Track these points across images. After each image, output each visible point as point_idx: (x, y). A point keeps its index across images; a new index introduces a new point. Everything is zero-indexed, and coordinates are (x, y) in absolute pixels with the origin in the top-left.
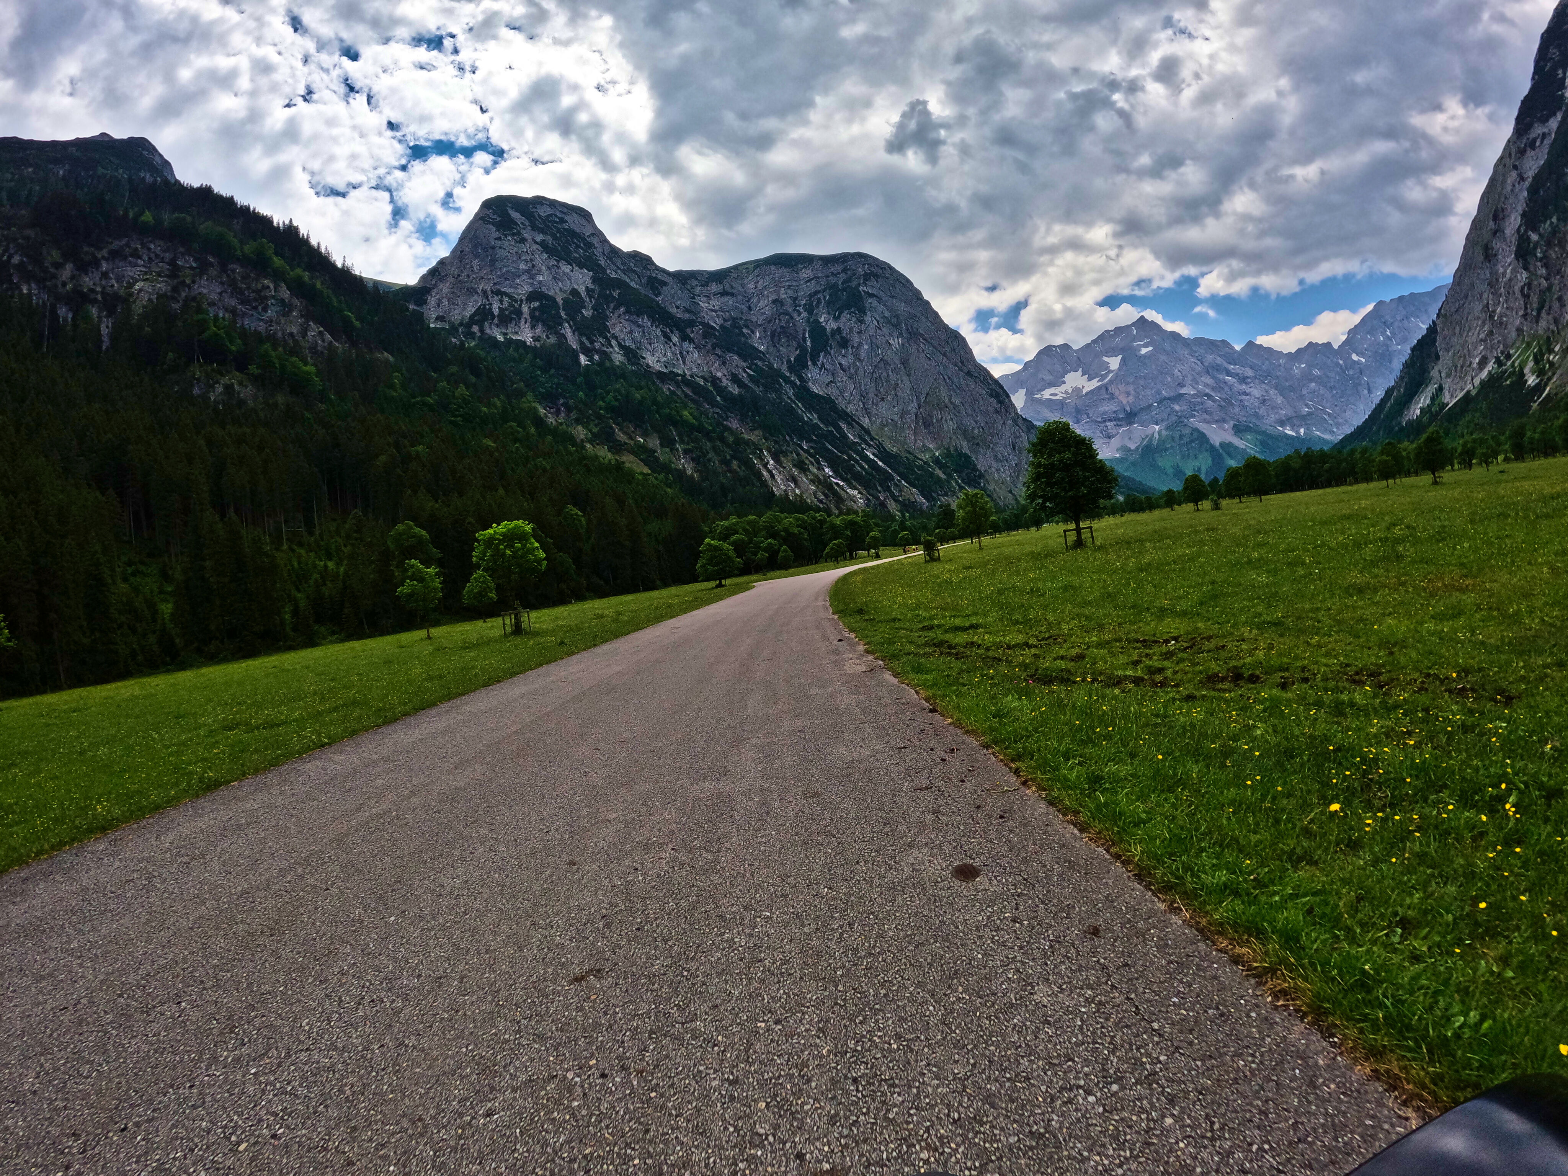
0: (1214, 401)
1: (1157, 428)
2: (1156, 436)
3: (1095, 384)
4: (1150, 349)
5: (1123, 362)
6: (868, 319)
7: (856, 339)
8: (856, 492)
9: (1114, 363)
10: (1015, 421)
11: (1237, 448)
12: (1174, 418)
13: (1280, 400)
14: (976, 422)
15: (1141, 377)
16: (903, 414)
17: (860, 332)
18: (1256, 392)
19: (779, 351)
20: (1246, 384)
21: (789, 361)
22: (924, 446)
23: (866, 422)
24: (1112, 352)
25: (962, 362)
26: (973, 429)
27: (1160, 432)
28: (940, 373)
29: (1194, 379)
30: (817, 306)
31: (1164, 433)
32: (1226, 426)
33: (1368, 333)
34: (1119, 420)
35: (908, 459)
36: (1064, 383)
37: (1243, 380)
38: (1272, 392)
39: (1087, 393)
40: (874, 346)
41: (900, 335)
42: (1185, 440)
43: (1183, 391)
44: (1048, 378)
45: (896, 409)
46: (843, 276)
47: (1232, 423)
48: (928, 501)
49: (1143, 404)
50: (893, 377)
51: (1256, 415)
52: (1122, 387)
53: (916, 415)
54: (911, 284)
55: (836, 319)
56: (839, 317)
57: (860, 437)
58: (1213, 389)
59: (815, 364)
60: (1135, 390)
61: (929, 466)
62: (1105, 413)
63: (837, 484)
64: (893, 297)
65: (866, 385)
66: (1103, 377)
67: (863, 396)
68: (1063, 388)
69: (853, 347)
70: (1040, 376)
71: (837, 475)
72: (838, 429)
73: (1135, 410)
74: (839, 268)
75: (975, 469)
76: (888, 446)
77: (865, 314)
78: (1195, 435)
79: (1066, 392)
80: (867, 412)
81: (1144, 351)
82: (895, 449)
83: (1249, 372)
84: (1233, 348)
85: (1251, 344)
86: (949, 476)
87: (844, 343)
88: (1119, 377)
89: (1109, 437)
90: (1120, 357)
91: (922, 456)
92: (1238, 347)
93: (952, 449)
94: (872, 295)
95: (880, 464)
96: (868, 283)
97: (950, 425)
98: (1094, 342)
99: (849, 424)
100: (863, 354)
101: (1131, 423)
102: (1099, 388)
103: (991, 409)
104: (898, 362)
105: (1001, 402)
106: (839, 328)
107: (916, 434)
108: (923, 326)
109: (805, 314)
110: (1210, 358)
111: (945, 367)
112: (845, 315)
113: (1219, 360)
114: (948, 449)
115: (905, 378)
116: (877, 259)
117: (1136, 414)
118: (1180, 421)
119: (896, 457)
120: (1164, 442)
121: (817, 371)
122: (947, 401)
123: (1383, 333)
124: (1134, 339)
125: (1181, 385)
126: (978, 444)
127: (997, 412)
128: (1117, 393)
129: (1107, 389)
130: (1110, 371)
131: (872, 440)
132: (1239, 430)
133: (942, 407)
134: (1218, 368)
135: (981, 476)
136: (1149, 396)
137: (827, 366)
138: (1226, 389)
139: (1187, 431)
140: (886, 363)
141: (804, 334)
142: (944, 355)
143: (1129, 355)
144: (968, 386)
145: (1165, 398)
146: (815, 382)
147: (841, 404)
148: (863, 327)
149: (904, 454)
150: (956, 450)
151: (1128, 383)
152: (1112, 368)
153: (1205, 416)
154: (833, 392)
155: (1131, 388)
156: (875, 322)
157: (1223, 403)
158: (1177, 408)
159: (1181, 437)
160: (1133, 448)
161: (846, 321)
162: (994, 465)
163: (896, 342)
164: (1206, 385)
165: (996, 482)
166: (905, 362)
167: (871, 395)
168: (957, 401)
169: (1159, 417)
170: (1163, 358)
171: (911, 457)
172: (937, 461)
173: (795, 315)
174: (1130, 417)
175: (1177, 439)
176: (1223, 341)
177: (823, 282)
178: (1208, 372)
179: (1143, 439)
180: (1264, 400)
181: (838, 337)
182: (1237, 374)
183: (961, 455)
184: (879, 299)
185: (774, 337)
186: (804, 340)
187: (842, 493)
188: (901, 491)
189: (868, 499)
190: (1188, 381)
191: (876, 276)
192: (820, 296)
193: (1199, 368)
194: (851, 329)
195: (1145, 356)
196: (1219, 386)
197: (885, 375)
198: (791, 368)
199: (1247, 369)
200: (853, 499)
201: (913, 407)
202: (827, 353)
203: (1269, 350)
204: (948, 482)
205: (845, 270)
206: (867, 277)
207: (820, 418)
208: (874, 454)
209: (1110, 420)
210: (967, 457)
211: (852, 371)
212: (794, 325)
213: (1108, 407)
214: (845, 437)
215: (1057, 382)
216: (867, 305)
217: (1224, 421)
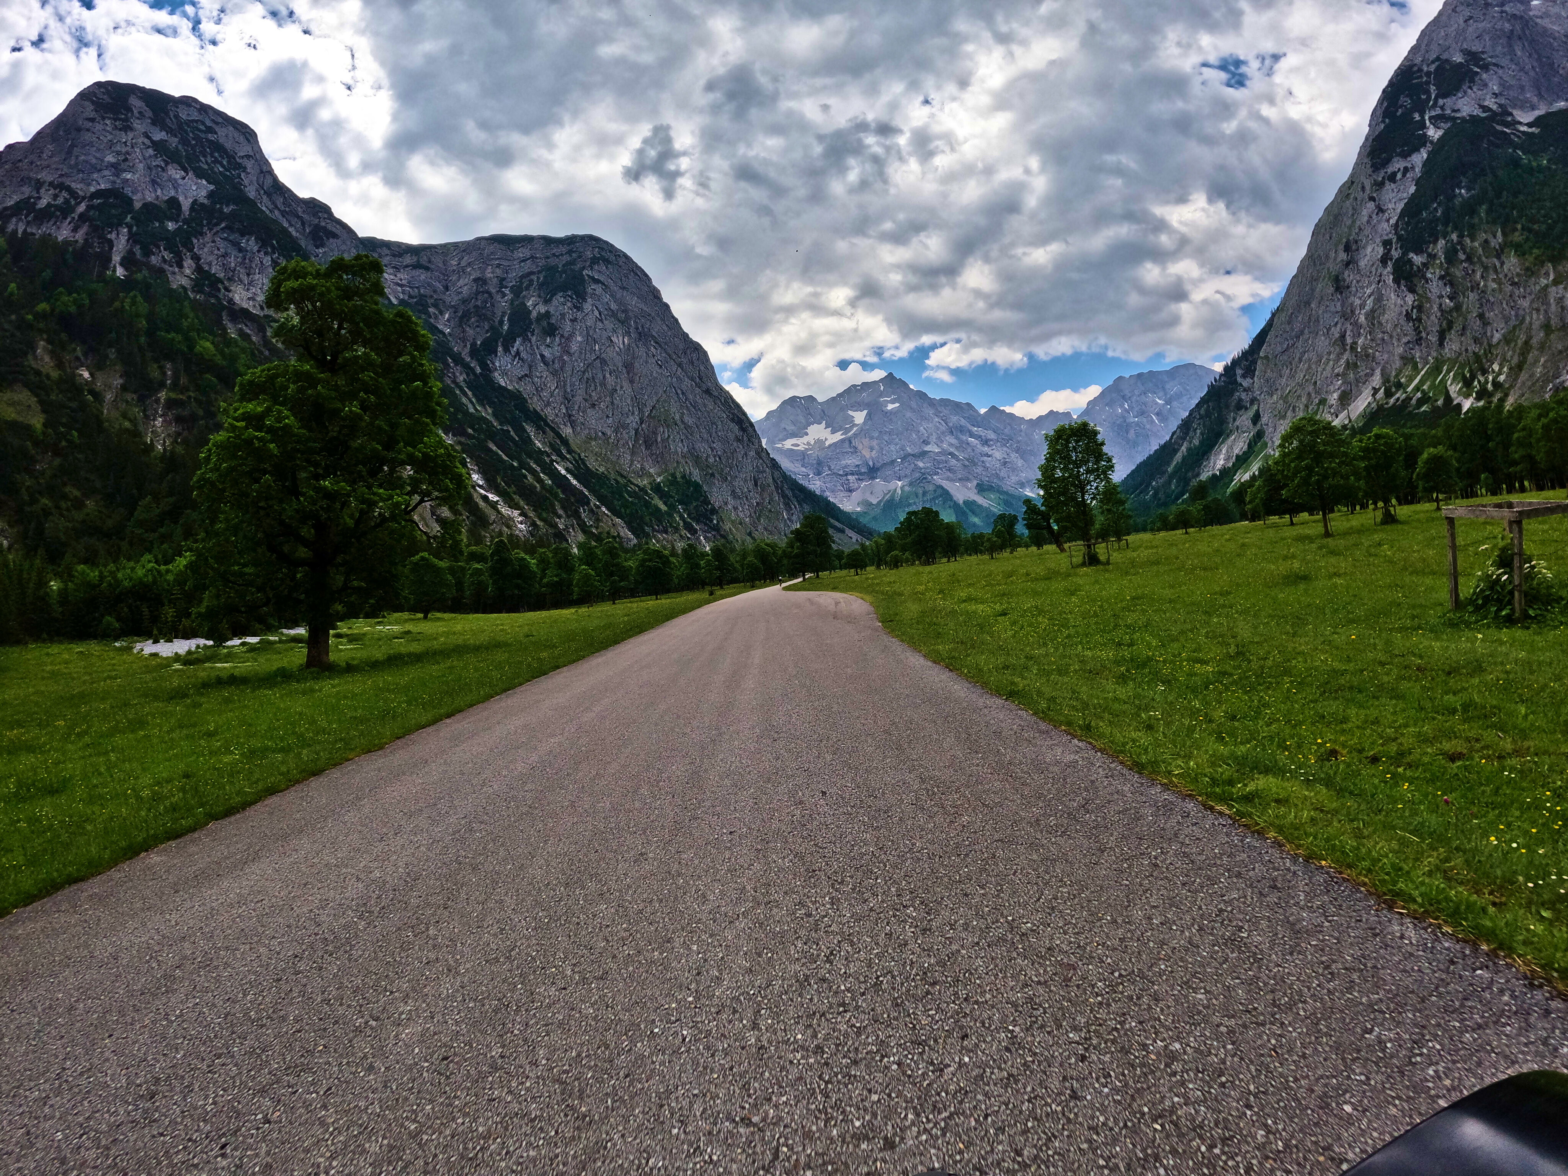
0: (958, 460)
1: (900, 483)
2: (899, 491)
3: (838, 436)
4: (897, 405)
5: (869, 417)
6: (587, 306)
7: (567, 327)
8: (516, 513)
9: (859, 417)
10: (758, 453)
11: (980, 506)
12: (917, 475)
13: (1020, 463)
14: (712, 449)
15: (886, 432)
16: (621, 426)
17: (574, 321)
18: (998, 454)
19: (464, 331)
20: (989, 446)
21: (474, 344)
22: (643, 469)
23: (567, 431)
24: (858, 407)
25: (701, 379)
26: (708, 456)
27: (902, 488)
28: (671, 385)
29: (939, 438)
30: (527, 288)
31: (907, 488)
32: (969, 485)
33: (1107, 405)
34: (861, 474)
35: (617, 482)
36: (807, 434)
37: (986, 442)
38: (1014, 455)
39: (830, 446)
40: (590, 339)
41: (628, 333)
42: (929, 497)
43: (927, 448)
44: (791, 428)
45: (610, 421)
46: (566, 258)
47: (975, 482)
48: (637, 536)
49: (887, 459)
50: (610, 380)
51: (997, 476)
52: (866, 441)
53: (637, 430)
54: (649, 279)
55: (547, 302)
56: (550, 300)
57: (551, 446)
58: (957, 448)
59: (507, 350)
60: (878, 444)
61: (646, 493)
62: (846, 466)
63: (485, 498)
64: (623, 288)
65: (571, 385)
66: (847, 431)
67: (567, 399)
68: (805, 439)
69: (562, 336)
70: (783, 425)
71: (491, 485)
72: (521, 430)
73: (878, 465)
74: (564, 249)
75: (707, 502)
76: (592, 464)
77: (585, 300)
78: (939, 491)
79: (808, 444)
80: (570, 419)
81: (890, 407)
82: (602, 469)
83: (991, 435)
84: (977, 412)
85: (993, 409)
86: (672, 508)
87: (551, 331)
88: (863, 431)
89: (850, 491)
90: (865, 412)
91: (639, 481)
92: (983, 411)
93: (678, 475)
94: (597, 281)
95: (575, 482)
96: (596, 267)
97: (679, 447)
98: (840, 395)
99: (539, 428)
100: (574, 347)
101: (873, 478)
102: (842, 441)
103: (731, 436)
104: (620, 364)
105: (743, 430)
106: (548, 312)
107: (633, 453)
108: (657, 328)
109: (510, 296)
110: (954, 419)
111: (679, 378)
112: (559, 298)
113: (963, 422)
114: (673, 475)
115: (626, 384)
116: (612, 246)
117: (878, 469)
118: (923, 478)
119: (602, 479)
120: (908, 498)
121: (509, 360)
122: (677, 417)
123: (1122, 406)
124: (881, 395)
125: (926, 442)
126: (712, 475)
127: (738, 440)
128: (860, 447)
129: (850, 442)
130: (855, 425)
131: (570, 452)
132: (981, 489)
133: (669, 423)
134: (961, 430)
135: (714, 511)
136: (893, 451)
137: (523, 355)
138: (969, 450)
139: (931, 488)
140: (604, 362)
141: (503, 316)
142: (680, 365)
143: (874, 410)
144: (705, 406)
145: (910, 455)
146: (504, 373)
147: (535, 404)
148: (579, 315)
149: (613, 476)
150: (684, 477)
151: (872, 438)
152: (856, 422)
153: (949, 474)
154: (526, 389)
155: (875, 443)
156: (596, 313)
157: (967, 463)
158: (921, 464)
159: (925, 493)
160: (874, 502)
161: (560, 305)
162: (731, 501)
163: (620, 341)
164: (951, 445)
165: (733, 522)
166: (629, 367)
167: (578, 399)
168: (690, 421)
169: (902, 473)
170: (909, 414)
171: (622, 481)
172: (657, 488)
173: (498, 297)
174: (872, 472)
175: (920, 495)
176: (968, 404)
177: (542, 263)
178: (952, 432)
179: (885, 495)
180: (1005, 463)
181: (545, 323)
182: (980, 437)
183: (688, 481)
184: (606, 287)
185: (463, 319)
186: (501, 322)
187: (488, 511)
188: (598, 520)
189: (534, 524)
190: (933, 438)
191: (607, 262)
192: (534, 278)
193: (943, 427)
194: (563, 315)
195: (891, 412)
196: (963, 446)
197: (600, 376)
198: (474, 352)
199: (990, 432)
200: (508, 522)
201: (633, 420)
202: (526, 339)
203: (1011, 416)
204: (671, 516)
205: (570, 252)
206: (594, 261)
207: (495, 415)
208: (567, 469)
209: (852, 474)
210: (697, 486)
211: (557, 366)
212: (493, 305)
213: (851, 461)
214: (528, 441)
215: (800, 433)
216: (589, 290)
217: (968, 480)
